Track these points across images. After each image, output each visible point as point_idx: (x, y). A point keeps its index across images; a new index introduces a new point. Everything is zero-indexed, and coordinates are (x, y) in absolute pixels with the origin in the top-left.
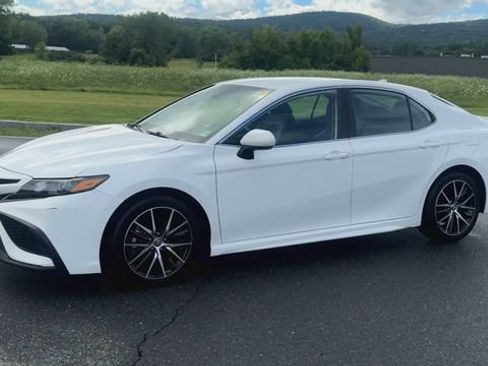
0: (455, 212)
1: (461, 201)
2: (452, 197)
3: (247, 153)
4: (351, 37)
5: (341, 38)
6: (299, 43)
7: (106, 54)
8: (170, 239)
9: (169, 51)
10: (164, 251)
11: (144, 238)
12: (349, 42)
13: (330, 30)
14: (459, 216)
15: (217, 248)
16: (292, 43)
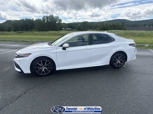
0: (119, 62)
1: (120, 59)
2: (118, 58)
3: (64, 49)
4: (122, 24)
5: (120, 24)
6: (112, 25)
7: (77, 29)
8: (47, 67)
9: (88, 28)
10: (45, 69)
11: (40, 67)
12: (122, 25)
13: (118, 22)
14: (120, 62)
15: (57, 69)
16: (111, 25)
